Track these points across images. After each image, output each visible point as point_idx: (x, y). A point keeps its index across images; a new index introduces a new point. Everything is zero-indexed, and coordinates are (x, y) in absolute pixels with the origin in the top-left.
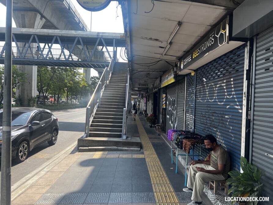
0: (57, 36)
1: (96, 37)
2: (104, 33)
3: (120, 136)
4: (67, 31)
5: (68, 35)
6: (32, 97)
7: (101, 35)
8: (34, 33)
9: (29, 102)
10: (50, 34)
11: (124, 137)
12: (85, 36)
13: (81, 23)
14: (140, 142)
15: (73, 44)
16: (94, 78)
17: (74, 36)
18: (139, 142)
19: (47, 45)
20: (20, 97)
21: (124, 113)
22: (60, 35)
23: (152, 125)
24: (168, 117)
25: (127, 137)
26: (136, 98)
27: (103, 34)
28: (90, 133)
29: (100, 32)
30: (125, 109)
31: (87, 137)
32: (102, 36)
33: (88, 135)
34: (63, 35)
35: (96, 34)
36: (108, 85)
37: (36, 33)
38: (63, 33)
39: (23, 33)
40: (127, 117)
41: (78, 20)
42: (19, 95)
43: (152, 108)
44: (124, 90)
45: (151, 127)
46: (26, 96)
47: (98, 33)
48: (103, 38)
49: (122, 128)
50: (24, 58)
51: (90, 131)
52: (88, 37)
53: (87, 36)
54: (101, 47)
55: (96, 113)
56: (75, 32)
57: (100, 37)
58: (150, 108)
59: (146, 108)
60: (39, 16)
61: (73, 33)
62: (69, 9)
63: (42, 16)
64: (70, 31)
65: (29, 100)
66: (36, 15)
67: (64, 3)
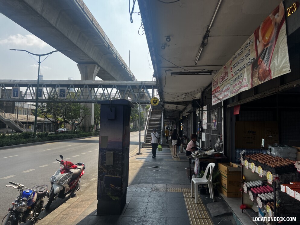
1: (140, 85)
2: (146, 82)
4: (121, 81)
7: (143, 83)
8: (101, 84)
10: (111, 84)
12: (133, 84)
17: (126, 84)
21: (161, 133)
22: (117, 84)
28: (146, 141)
29: (143, 81)
30: (161, 130)
32: (144, 84)
35: (140, 83)
37: (102, 84)
39: (94, 84)
47: (142, 82)
53: (134, 85)
54: (143, 89)
56: (127, 82)
57: (143, 84)
60: (97, 66)
61: (125, 82)
62: (116, 58)
63: (99, 66)
64: (123, 81)
65: (90, 128)
66: (95, 66)
67: (114, 55)
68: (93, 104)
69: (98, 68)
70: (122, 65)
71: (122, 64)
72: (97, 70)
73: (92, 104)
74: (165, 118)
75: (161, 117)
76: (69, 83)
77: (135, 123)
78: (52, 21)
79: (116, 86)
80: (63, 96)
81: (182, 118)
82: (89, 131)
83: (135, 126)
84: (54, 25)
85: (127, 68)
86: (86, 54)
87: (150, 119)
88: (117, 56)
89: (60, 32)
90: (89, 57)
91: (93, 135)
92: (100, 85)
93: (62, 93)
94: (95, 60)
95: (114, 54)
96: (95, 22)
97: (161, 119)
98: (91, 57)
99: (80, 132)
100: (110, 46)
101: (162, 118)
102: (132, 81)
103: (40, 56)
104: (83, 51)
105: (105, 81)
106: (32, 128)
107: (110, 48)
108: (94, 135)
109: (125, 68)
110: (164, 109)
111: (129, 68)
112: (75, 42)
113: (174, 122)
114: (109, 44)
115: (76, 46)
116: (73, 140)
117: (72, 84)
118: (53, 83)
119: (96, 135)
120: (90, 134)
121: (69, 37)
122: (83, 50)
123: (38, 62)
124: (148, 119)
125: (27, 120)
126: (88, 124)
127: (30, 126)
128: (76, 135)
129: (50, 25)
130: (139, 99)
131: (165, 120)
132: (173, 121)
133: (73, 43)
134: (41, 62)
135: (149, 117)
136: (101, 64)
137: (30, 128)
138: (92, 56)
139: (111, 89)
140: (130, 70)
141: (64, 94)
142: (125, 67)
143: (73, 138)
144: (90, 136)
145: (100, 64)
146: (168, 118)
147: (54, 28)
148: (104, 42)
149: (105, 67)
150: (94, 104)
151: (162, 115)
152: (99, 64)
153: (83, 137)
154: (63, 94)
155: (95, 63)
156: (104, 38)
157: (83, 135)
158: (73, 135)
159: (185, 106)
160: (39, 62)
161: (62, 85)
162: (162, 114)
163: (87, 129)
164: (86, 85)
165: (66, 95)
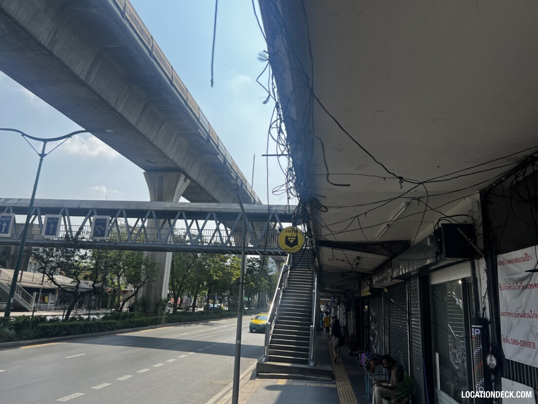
0: (212, 212)
1: (267, 212)
3: (306, 362)
4: (227, 204)
5: (229, 211)
6: (161, 300)
7: (274, 209)
8: (182, 209)
9: (156, 309)
10: (203, 210)
11: (312, 364)
12: (252, 211)
13: (239, 179)
14: (332, 370)
15: (236, 220)
16: (251, 261)
17: (236, 211)
18: (330, 370)
19: (195, 221)
20: (144, 299)
21: (311, 332)
22: (217, 211)
23: (352, 352)
24: (371, 338)
25: (315, 365)
26: (329, 301)
27: (277, 209)
28: (270, 357)
29: (273, 205)
30: (312, 326)
31: (266, 361)
32: (276, 210)
33: (268, 358)
34: (221, 210)
35: (267, 208)
36: (286, 289)
37: (185, 209)
38: (221, 207)
39: (168, 209)
40: (315, 338)
41: (235, 175)
42: (143, 296)
43: (355, 322)
44: (309, 297)
45: (351, 354)
46: (152, 298)
47: (271, 206)
48: (277, 214)
49: (308, 346)
50: (165, 244)
51: (270, 354)
52: (256, 213)
53: (254, 212)
54: (274, 223)
55: (274, 330)
56: (239, 207)
57: (273, 212)
58: (352, 323)
59: (347, 323)
60: (183, 177)
61: (235, 207)
62: (225, 163)
63: (187, 177)
64: (232, 204)
65: (157, 305)
66: (179, 177)
67: (219, 157)
68: (169, 255)
69: (185, 181)
70: (237, 179)
71: (237, 177)
72: (184, 186)
73: (168, 253)
74: (321, 288)
75: (313, 288)
76: (116, 207)
77: (262, 295)
78: (80, 69)
79: (214, 215)
80: (99, 234)
81: (369, 294)
82: (156, 313)
83: (262, 302)
84: (83, 78)
85: (248, 186)
86: (159, 150)
87: (283, 292)
88: (225, 160)
89: (98, 95)
90: (165, 156)
91: (163, 322)
92: (181, 211)
93: (99, 228)
94: (181, 164)
95: (220, 154)
96: (177, 82)
97: (312, 293)
98: (171, 158)
99: (133, 315)
100: (211, 139)
101: (315, 291)
102: (249, 205)
103: (45, 141)
104: (151, 143)
105: (193, 204)
106: (50, 300)
107: (211, 141)
108: (167, 323)
109: (242, 186)
110: (321, 266)
111: (252, 187)
112: (133, 120)
113: (342, 298)
114: (208, 134)
115: (137, 130)
116: (107, 334)
117: (122, 210)
118: (83, 206)
119: (170, 322)
120: (156, 319)
121: (120, 109)
122: (151, 139)
123: (39, 154)
124: (279, 291)
125: (42, 284)
126: (155, 297)
127: (46, 298)
128: (119, 323)
129: (74, 78)
130: (263, 244)
131: (321, 294)
132: (339, 298)
133: (130, 124)
134: (46, 154)
135: (280, 286)
136: (193, 174)
137: (46, 301)
138: (174, 154)
139: (204, 221)
140: (252, 191)
141: (103, 228)
142: (242, 183)
143: (109, 330)
144: (155, 324)
145: (190, 174)
146: (327, 289)
147: (83, 84)
148: (197, 128)
149: (201, 181)
150: (171, 253)
151: (313, 282)
152: (187, 172)
153: (137, 326)
154: (101, 230)
155: (179, 170)
156: (198, 120)
157: (138, 322)
158: (110, 324)
159: (387, 258)
160: (42, 155)
161: (101, 212)
162: (313, 279)
163: (152, 309)
164: (151, 210)
165: (106, 232)
